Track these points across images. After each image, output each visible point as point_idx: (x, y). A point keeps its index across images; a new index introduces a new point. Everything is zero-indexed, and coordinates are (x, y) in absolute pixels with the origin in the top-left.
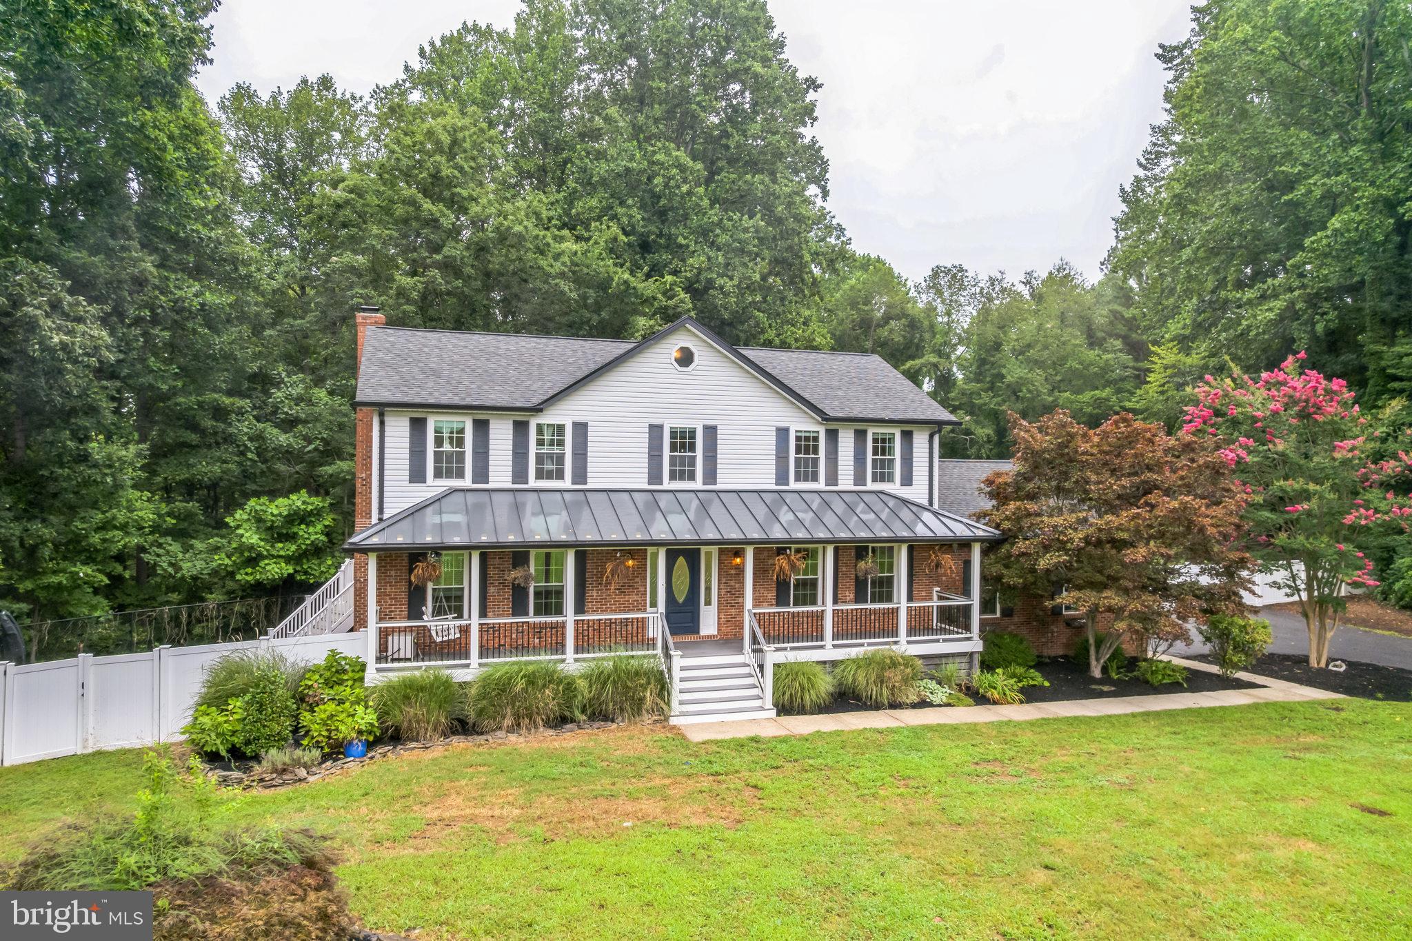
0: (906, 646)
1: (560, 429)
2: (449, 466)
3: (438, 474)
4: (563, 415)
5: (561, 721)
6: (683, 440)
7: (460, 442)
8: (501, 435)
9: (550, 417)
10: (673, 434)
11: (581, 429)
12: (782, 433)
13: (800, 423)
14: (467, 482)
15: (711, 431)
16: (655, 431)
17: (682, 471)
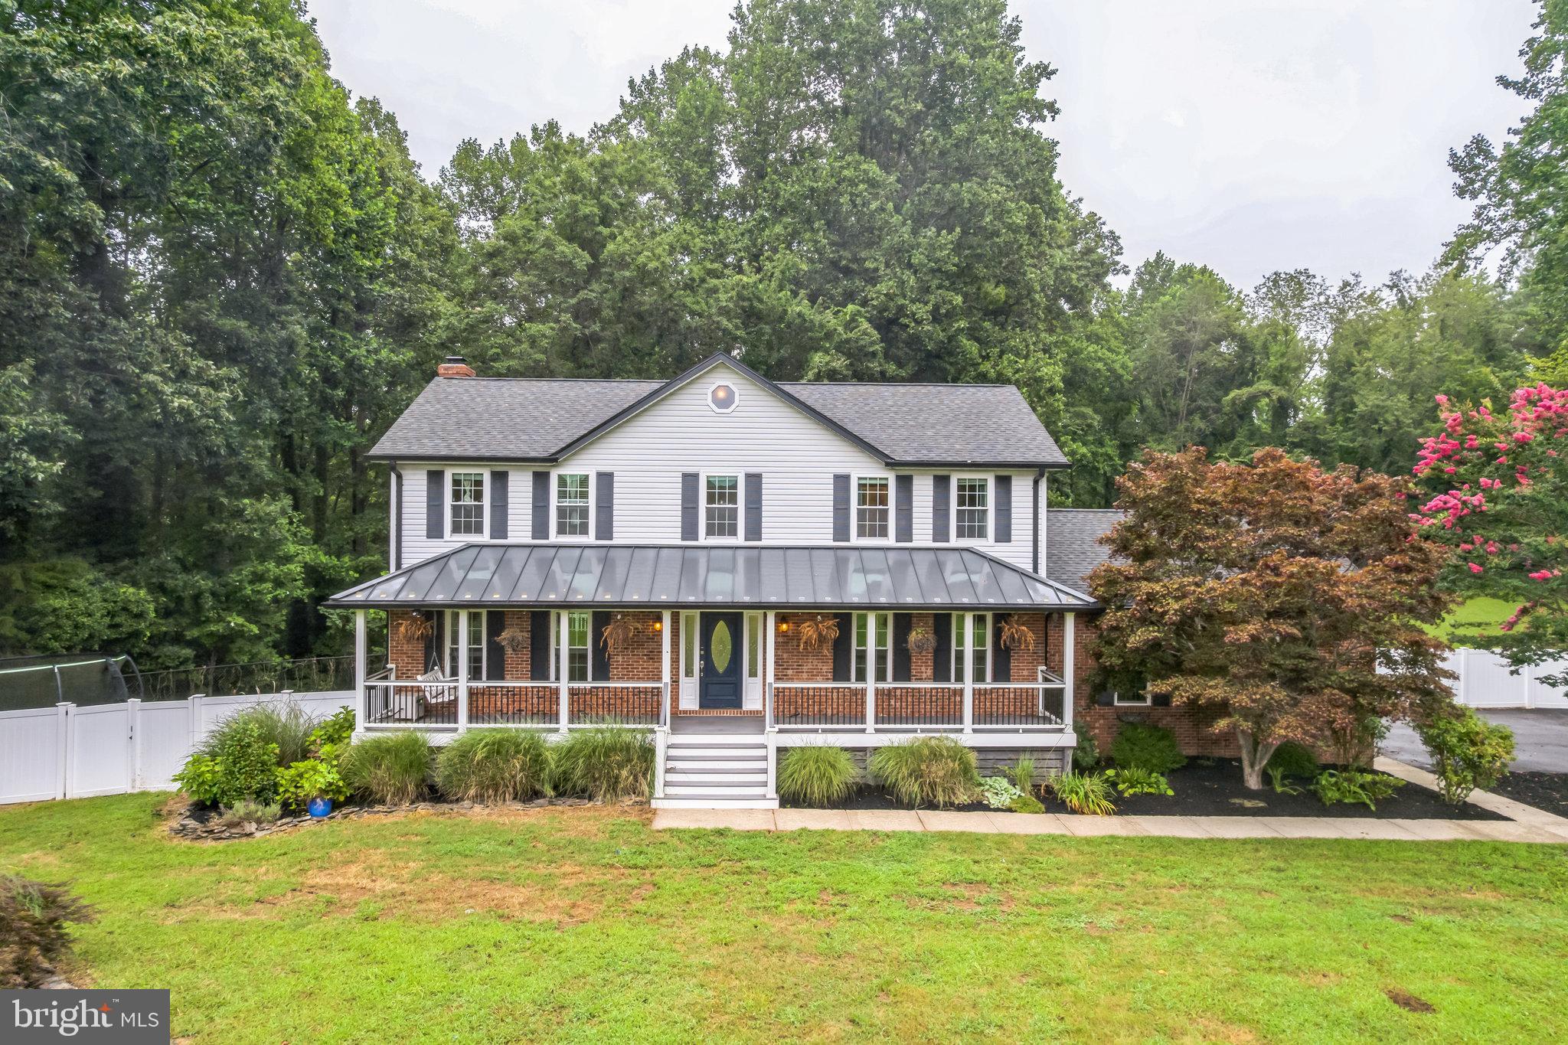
0: (969, 736)
1: (584, 481)
2: (467, 522)
3: (456, 529)
4: (585, 465)
5: (530, 795)
6: (722, 491)
7: (478, 496)
8: (520, 486)
9: (573, 468)
10: (710, 485)
11: (606, 480)
12: (841, 482)
13: (862, 469)
14: (485, 538)
15: (754, 481)
16: (690, 481)
17: (721, 524)
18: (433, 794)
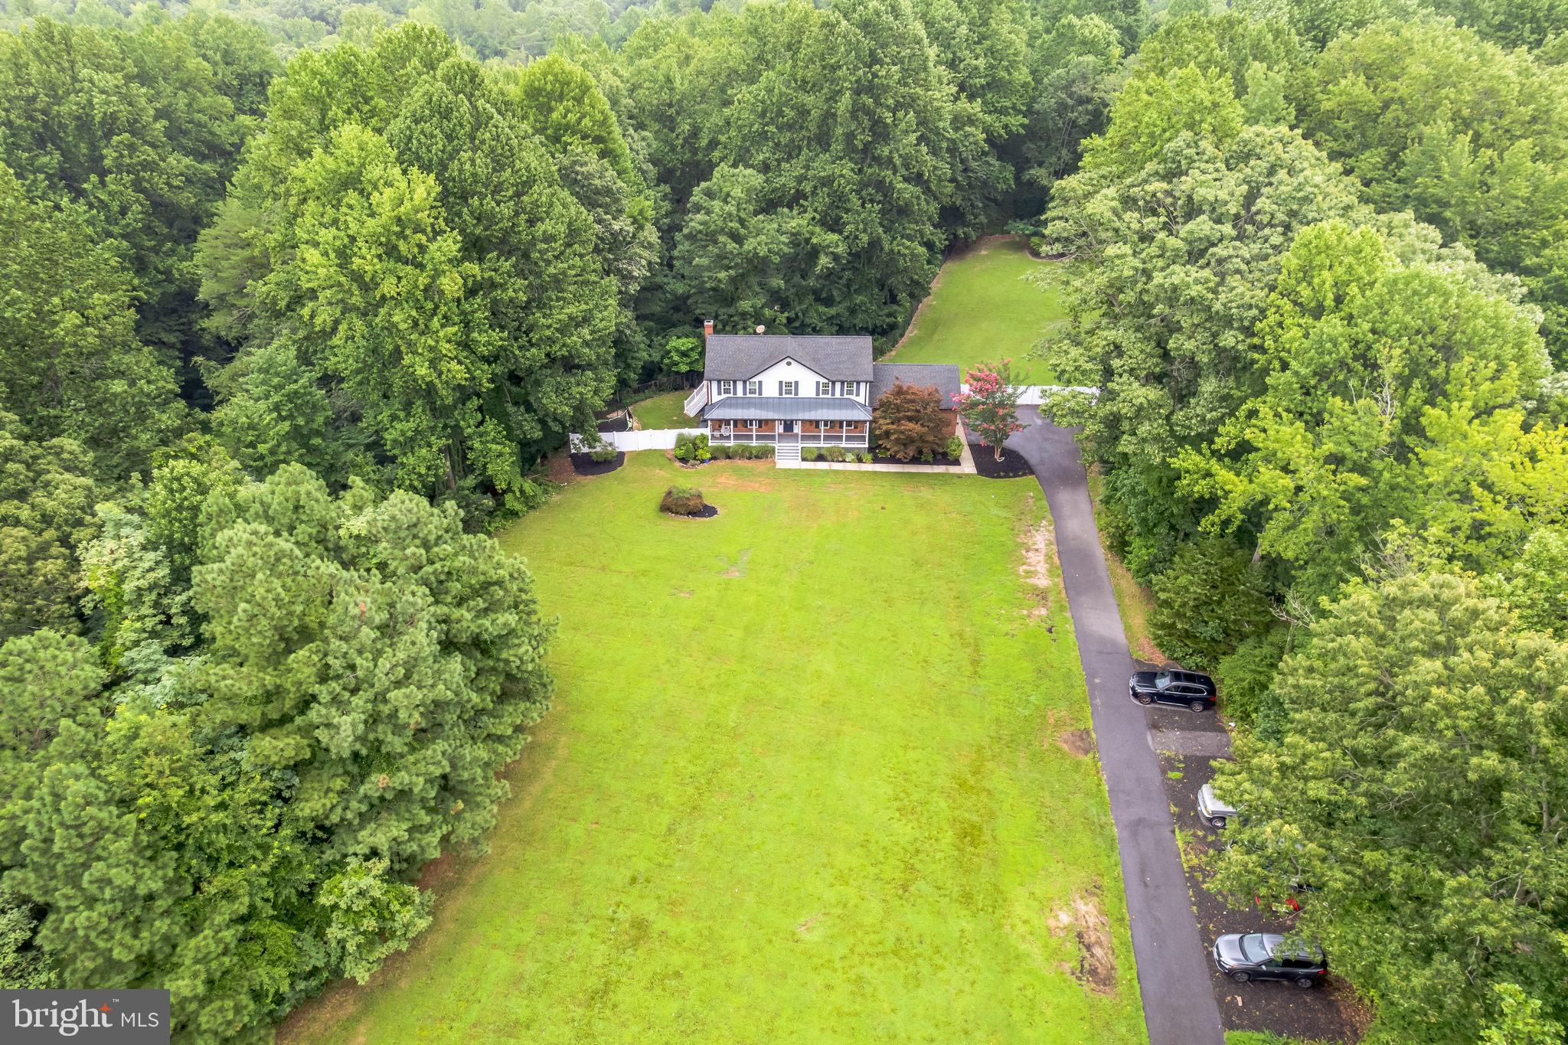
0: (844, 444)
1: (755, 382)
2: (727, 391)
3: (725, 393)
4: (756, 379)
5: (750, 458)
6: (789, 384)
7: (730, 386)
8: (740, 385)
9: (752, 380)
10: (786, 383)
11: (760, 381)
12: (818, 383)
14: (732, 395)
15: (797, 383)
16: (781, 383)
17: (789, 392)
18: (729, 457)
